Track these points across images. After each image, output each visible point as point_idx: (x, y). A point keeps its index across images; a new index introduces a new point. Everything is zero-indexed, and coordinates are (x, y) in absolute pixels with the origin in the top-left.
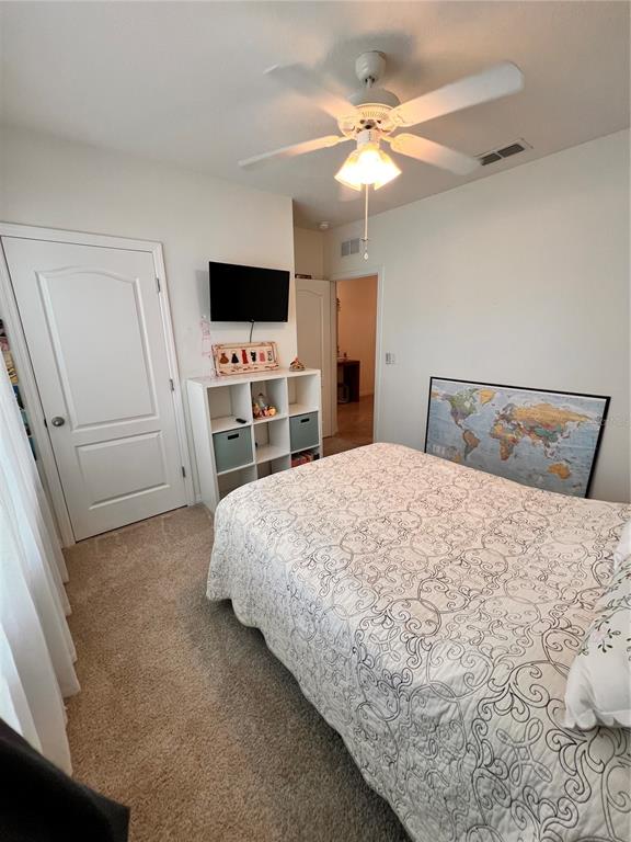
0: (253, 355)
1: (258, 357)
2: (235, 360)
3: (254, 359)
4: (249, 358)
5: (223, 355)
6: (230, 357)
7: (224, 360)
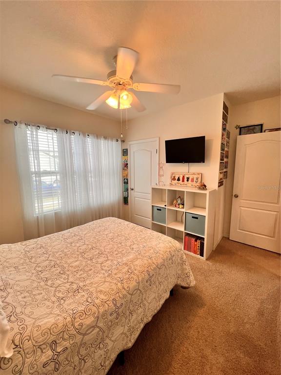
0: (188, 179)
1: (190, 180)
2: (179, 180)
3: (188, 181)
4: (186, 179)
5: (174, 177)
6: (177, 178)
7: (174, 179)
